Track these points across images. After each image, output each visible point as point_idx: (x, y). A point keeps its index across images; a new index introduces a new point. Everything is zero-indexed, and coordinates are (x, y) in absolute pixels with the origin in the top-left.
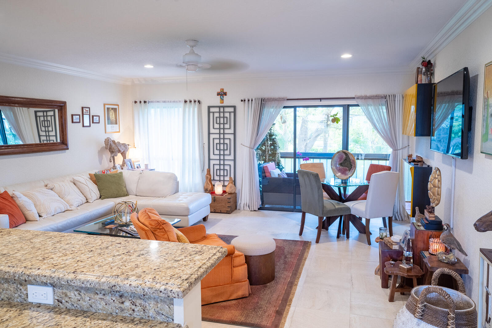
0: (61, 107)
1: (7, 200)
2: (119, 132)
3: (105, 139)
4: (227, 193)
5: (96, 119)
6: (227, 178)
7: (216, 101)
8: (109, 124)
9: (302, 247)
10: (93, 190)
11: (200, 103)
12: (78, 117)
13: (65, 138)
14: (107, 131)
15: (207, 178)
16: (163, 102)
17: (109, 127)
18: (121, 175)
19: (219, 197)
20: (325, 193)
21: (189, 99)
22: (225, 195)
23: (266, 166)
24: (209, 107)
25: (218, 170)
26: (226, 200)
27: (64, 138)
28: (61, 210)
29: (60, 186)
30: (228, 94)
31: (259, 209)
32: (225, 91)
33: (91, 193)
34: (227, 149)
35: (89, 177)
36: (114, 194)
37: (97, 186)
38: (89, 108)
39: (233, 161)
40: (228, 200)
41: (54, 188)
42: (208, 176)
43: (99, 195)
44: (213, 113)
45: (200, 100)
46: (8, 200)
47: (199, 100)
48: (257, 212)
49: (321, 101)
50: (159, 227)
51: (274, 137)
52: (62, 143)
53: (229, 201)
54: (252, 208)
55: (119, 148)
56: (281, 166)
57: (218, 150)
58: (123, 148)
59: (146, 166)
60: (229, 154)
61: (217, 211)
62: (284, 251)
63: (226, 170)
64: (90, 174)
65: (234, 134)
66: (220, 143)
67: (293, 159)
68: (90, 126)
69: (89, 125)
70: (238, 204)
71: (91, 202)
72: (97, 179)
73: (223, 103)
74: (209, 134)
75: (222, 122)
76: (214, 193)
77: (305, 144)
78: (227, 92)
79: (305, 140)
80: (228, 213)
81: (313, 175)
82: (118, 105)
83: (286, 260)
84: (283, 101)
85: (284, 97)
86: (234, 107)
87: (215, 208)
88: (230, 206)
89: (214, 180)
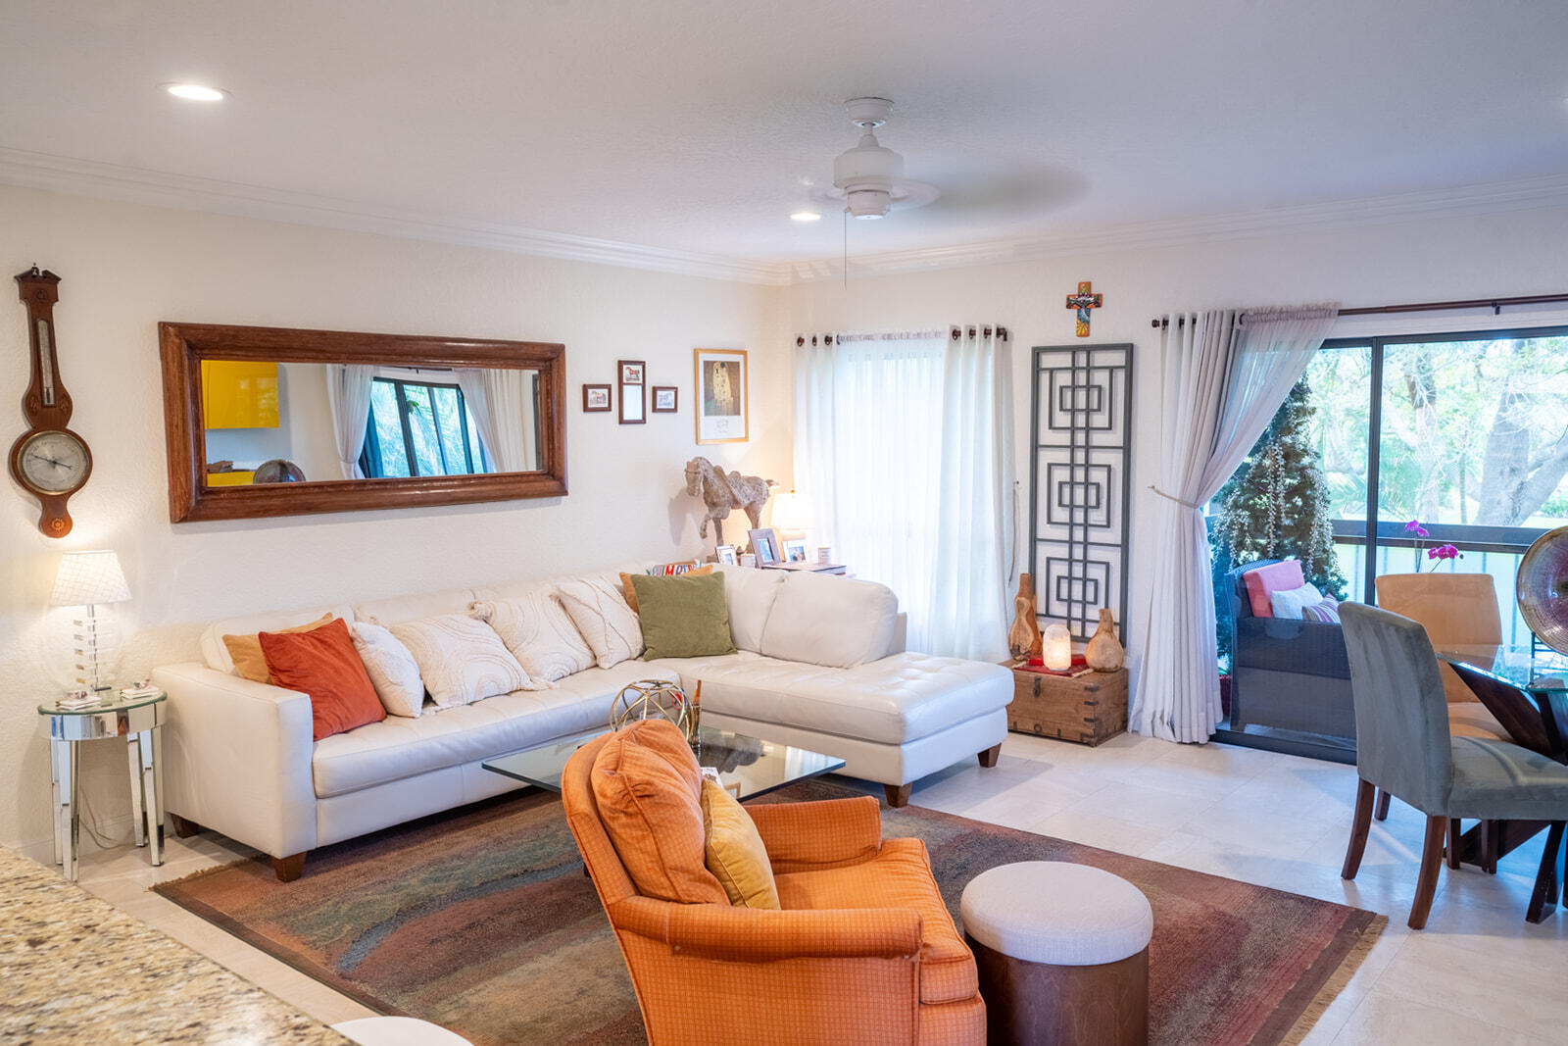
0: (547, 362)
1: (330, 646)
2: (746, 439)
3: (688, 463)
4: (1088, 668)
5: (666, 397)
6: (1093, 613)
7: (1063, 328)
8: (711, 414)
9: (1332, 936)
10: (622, 628)
11: (1005, 339)
12: (605, 391)
13: (556, 460)
14: (702, 436)
15: (1019, 606)
16: (884, 338)
17: (709, 423)
18: (716, 584)
19: (1054, 680)
20: (1482, 705)
21: (966, 326)
22: (1078, 674)
23: (1256, 575)
24: (1037, 353)
25: (1062, 581)
26: (1079, 693)
27: (553, 457)
28: (498, 688)
29: (511, 610)
30: (1105, 302)
31: (1212, 738)
32: (1094, 291)
33: (609, 639)
34: (1098, 506)
35: (621, 584)
36: (686, 645)
37: (638, 614)
38: (643, 364)
39: (1119, 549)
40: (1086, 693)
41: (491, 614)
42: (1023, 599)
43: (640, 647)
44: (1052, 371)
45: (1005, 326)
46: (334, 649)
47: (1002, 325)
48: (1202, 750)
49: (1497, 312)
50: (627, 807)
51: (1306, 461)
52: (548, 474)
53: (1091, 701)
54: (1186, 731)
55: (735, 491)
56: (1332, 574)
57: (1067, 506)
58: (748, 492)
59: (824, 552)
60: (1105, 523)
61: (1045, 731)
62: (1238, 944)
63: (1092, 583)
64: (622, 576)
65: (1127, 448)
66: (1072, 484)
67: (1363, 548)
68: (643, 421)
69: (641, 418)
70: (1133, 712)
71: (606, 667)
72: (638, 593)
73: (1087, 335)
74: (1035, 447)
75: (1081, 404)
76: (1041, 663)
77: (1514, 486)
78: (1103, 293)
79: (1513, 470)
80: (1087, 744)
81: (1398, 629)
82: (744, 353)
83: (1232, 989)
84: (1321, 317)
85: (1329, 304)
86: (1129, 349)
87: (1037, 719)
88: (1092, 717)
89: (1047, 615)
